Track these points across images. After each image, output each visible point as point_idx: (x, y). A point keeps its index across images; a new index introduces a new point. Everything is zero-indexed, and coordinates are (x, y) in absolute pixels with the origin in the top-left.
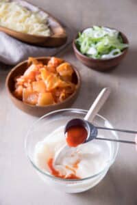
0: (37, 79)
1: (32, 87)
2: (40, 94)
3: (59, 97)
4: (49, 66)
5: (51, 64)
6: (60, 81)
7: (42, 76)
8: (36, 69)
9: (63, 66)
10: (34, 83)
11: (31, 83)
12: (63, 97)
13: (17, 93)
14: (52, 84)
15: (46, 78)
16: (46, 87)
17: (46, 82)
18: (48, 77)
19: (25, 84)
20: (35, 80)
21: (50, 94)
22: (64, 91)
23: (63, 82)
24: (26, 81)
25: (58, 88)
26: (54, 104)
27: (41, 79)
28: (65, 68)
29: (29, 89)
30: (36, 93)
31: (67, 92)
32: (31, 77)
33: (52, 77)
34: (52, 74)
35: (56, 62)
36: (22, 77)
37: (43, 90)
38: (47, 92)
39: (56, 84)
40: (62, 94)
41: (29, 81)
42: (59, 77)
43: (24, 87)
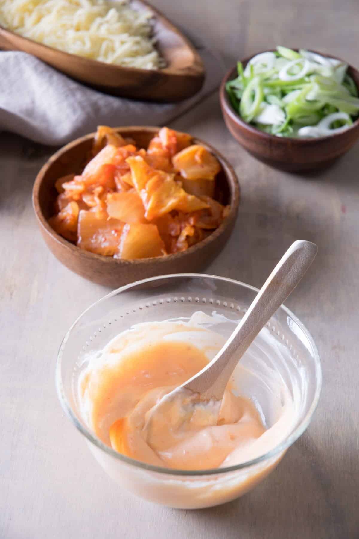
0: (119, 186)
1: (104, 206)
2: (126, 228)
3: (177, 237)
4: (153, 150)
5: (160, 146)
6: (182, 193)
7: (134, 178)
8: (118, 157)
9: (195, 152)
10: (109, 196)
11: (101, 196)
12: (188, 238)
13: (63, 221)
14: (159, 203)
15: (143, 186)
16: (141, 208)
17: (144, 195)
18: (151, 182)
19: (86, 199)
20: (115, 189)
21: (155, 228)
22: (192, 221)
23: (190, 197)
24: (89, 191)
25: (174, 213)
26: (165, 256)
27: (129, 187)
28: (197, 158)
29: (96, 210)
31: (202, 225)
32: (102, 179)
33: (161, 180)
34: (161, 173)
35: (174, 141)
36: (77, 178)
37: (135, 218)
38: (145, 222)
39: (171, 203)
40: (187, 231)
41: (99, 189)
42: (180, 183)
43: (82, 205)
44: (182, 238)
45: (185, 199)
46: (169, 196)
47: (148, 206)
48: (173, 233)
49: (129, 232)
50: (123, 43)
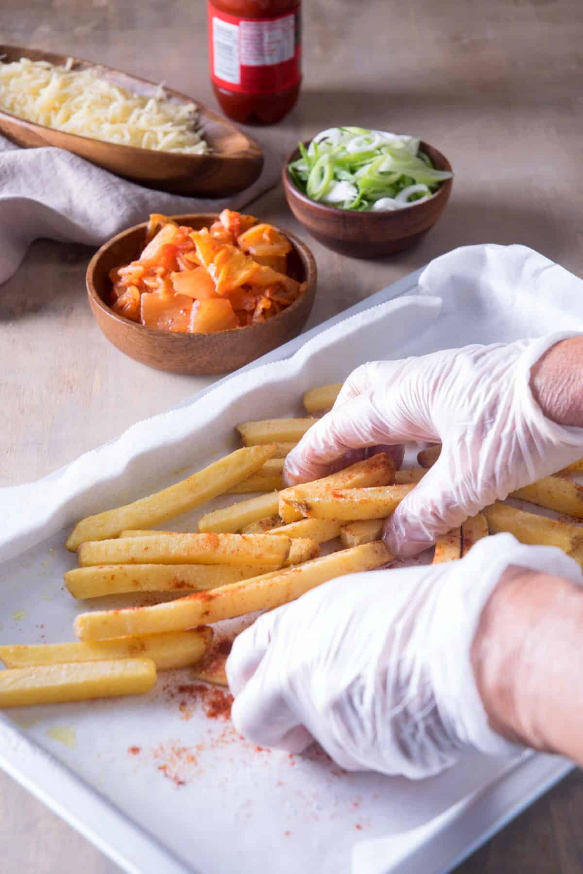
0: (183, 266)
1: (169, 285)
2: (196, 305)
3: (252, 312)
6: (255, 265)
7: (200, 254)
8: (180, 236)
10: (173, 276)
11: (165, 275)
12: (266, 312)
13: (123, 306)
14: (230, 276)
15: (210, 260)
16: (210, 283)
17: (212, 270)
18: (219, 256)
19: (148, 282)
21: (227, 302)
22: (268, 294)
23: (264, 268)
24: (149, 273)
25: (247, 287)
27: (195, 265)
29: (160, 291)
30: (182, 300)
31: (278, 298)
32: (164, 260)
34: (229, 246)
37: (205, 293)
38: (215, 296)
39: (242, 275)
40: (263, 304)
41: (160, 270)
42: (251, 258)
43: (143, 288)
44: (258, 312)
45: (257, 271)
46: (240, 268)
47: (217, 282)
48: (248, 307)
49: (199, 310)
50: (166, 134)
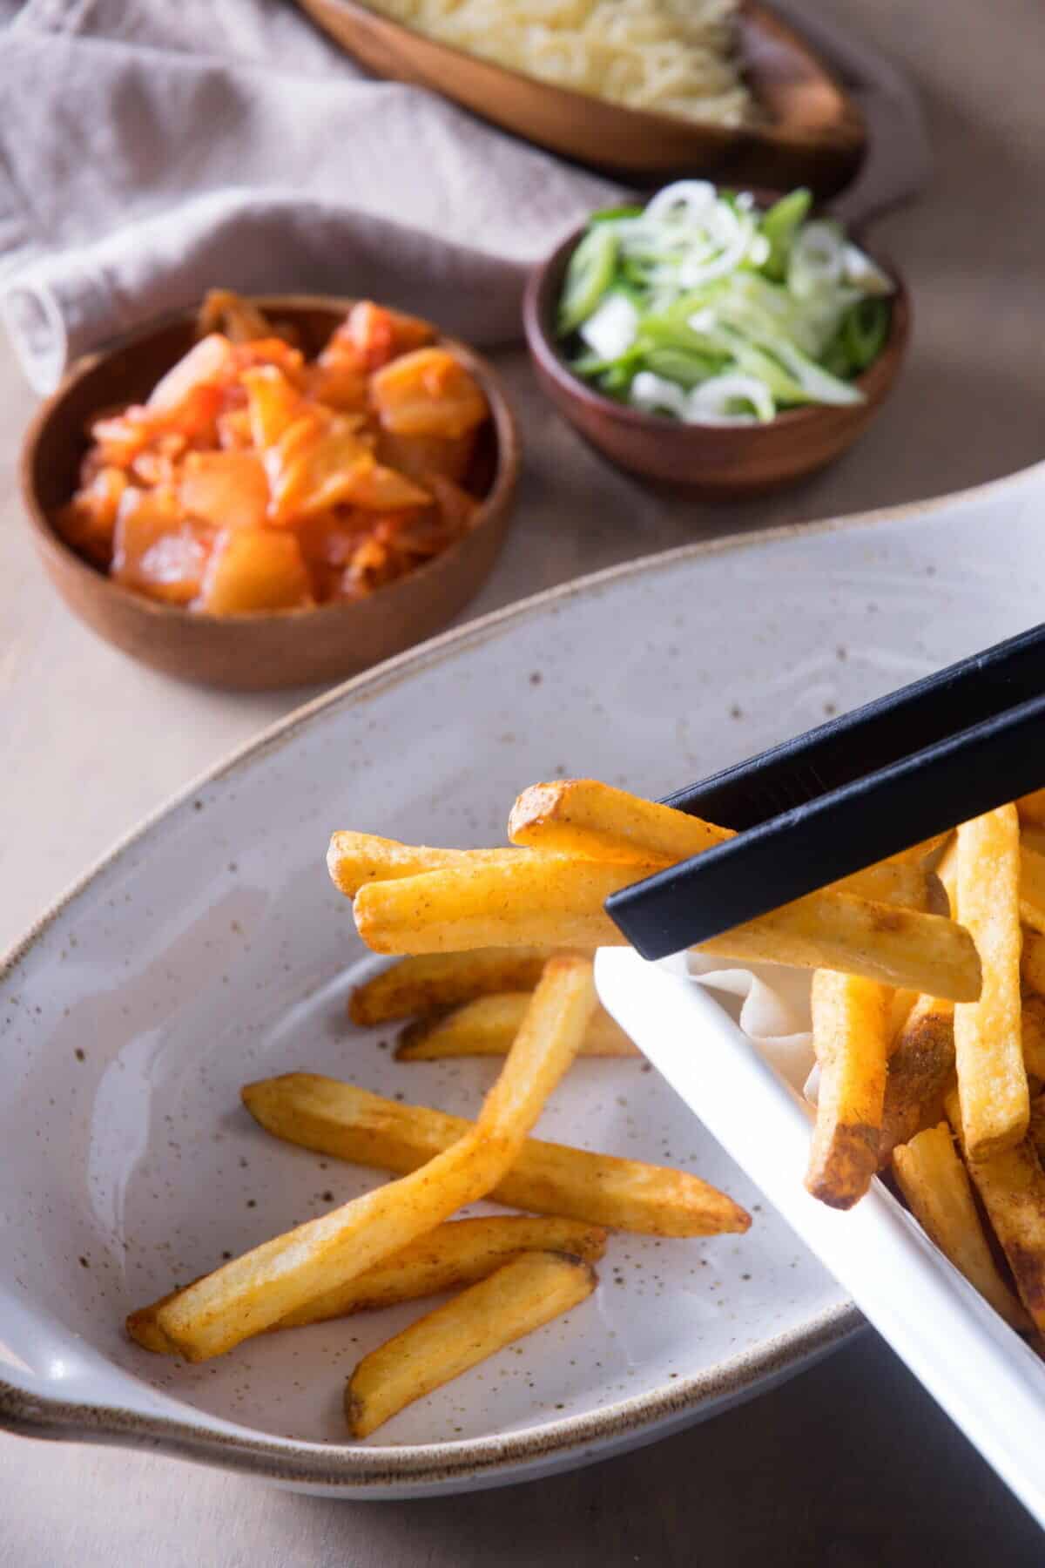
0: (227, 438)
1: (178, 481)
2: (222, 539)
3: (342, 568)
4: (331, 358)
5: (349, 346)
6: (365, 463)
7: (257, 419)
9: (422, 370)
10: (194, 459)
11: (178, 460)
12: (369, 574)
13: (84, 515)
14: (306, 484)
15: (274, 439)
16: (262, 491)
17: (273, 462)
18: (295, 431)
19: (144, 466)
20: (216, 445)
21: (289, 543)
22: (382, 531)
23: (383, 475)
24: (150, 445)
25: (345, 511)
26: (306, 610)
27: (246, 442)
28: (431, 382)
29: (162, 493)
30: (200, 526)
31: (405, 543)
32: (190, 419)
33: (319, 432)
34: (323, 412)
35: (383, 336)
36: (135, 414)
37: (244, 516)
38: (268, 526)
39: (334, 485)
40: (366, 555)
41: (173, 442)
42: (369, 440)
43: (133, 479)
44: (355, 572)
45: (366, 479)
46: (331, 468)
47: (280, 487)
48: (335, 558)
49: (228, 549)
